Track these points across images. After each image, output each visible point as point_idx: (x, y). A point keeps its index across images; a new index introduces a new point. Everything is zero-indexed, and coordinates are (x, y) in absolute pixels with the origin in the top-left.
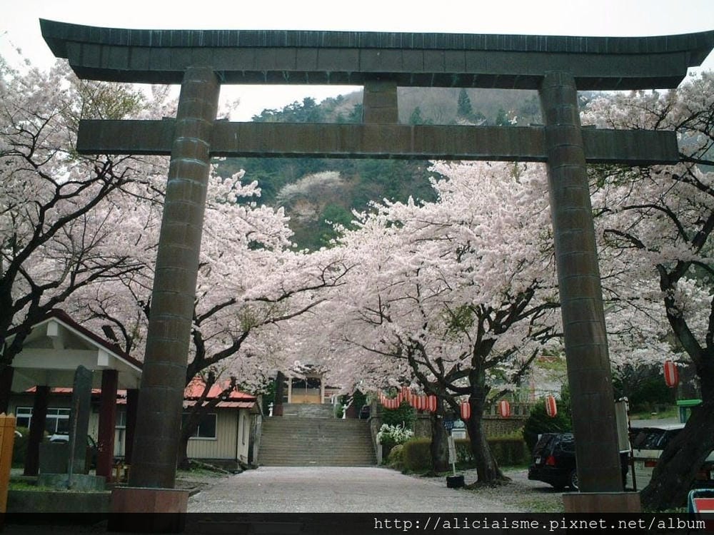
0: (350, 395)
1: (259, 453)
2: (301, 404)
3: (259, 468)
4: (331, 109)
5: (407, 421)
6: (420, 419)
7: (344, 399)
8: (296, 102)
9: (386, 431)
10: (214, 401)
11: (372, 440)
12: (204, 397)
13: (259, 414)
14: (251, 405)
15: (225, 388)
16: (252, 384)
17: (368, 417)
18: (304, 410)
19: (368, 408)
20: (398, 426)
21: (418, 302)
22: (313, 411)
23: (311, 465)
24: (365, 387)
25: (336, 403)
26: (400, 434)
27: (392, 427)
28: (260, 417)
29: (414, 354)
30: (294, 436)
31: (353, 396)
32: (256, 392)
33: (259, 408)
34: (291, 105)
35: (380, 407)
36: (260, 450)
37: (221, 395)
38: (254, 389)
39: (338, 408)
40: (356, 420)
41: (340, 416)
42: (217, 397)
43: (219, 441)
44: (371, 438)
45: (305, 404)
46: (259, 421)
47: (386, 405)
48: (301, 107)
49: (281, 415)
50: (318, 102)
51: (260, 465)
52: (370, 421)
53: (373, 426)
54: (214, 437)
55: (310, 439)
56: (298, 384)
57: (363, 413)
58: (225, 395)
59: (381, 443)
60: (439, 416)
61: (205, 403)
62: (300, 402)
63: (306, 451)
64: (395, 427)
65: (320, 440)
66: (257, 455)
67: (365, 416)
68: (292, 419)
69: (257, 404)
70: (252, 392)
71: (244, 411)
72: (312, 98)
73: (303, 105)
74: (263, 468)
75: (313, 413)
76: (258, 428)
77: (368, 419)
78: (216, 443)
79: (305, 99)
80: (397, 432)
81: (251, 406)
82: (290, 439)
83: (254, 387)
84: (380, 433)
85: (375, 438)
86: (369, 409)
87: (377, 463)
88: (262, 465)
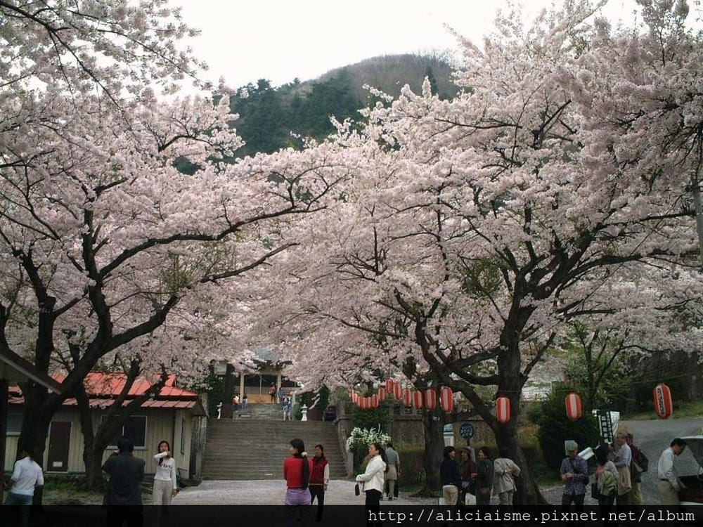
0: (315, 392)
1: (203, 464)
2: (254, 404)
3: (204, 482)
4: (286, 92)
5: (383, 423)
6: (397, 420)
7: (306, 398)
8: (250, 84)
9: (358, 435)
10: (138, 399)
11: (339, 447)
12: (125, 395)
13: (204, 415)
14: (191, 404)
15: (155, 382)
16: (189, 376)
17: (335, 419)
18: (258, 411)
19: (334, 408)
20: (372, 430)
21: (439, 240)
22: (268, 412)
23: (268, 478)
24: (335, 382)
25: (294, 402)
26: (375, 439)
27: (365, 430)
28: (204, 420)
29: (425, 325)
30: (246, 443)
31: (319, 392)
32: (194, 386)
33: (202, 408)
34: (245, 87)
35: (350, 406)
36: (204, 459)
37: (148, 392)
38: (191, 383)
39: (297, 408)
40: (320, 423)
41: (299, 417)
42: (144, 394)
43: (149, 452)
44: (338, 444)
45: (259, 404)
46: (203, 424)
47: (359, 404)
48: (255, 90)
49: (232, 417)
50: (272, 85)
51: (204, 479)
52: (337, 423)
53: (341, 429)
54: (144, 446)
55: (266, 446)
56: (251, 381)
57: (328, 414)
58: (155, 390)
59: (351, 450)
60: (435, 418)
61: (126, 403)
62: (254, 402)
63: (260, 460)
64: (369, 431)
65: (277, 446)
66: (200, 465)
67: (330, 418)
68: (244, 423)
69: (200, 403)
70: (188, 386)
71: (182, 411)
72: (266, 80)
73: (257, 87)
74: (208, 483)
75: (268, 415)
76: (203, 432)
77: (335, 421)
78: (145, 453)
79: (259, 81)
80: (371, 437)
81: (191, 406)
82: (241, 446)
83: (191, 380)
84: (350, 438)
85: (344, 443)
86: (335, 410)
87: (347, 475)
88: (207, 479)
